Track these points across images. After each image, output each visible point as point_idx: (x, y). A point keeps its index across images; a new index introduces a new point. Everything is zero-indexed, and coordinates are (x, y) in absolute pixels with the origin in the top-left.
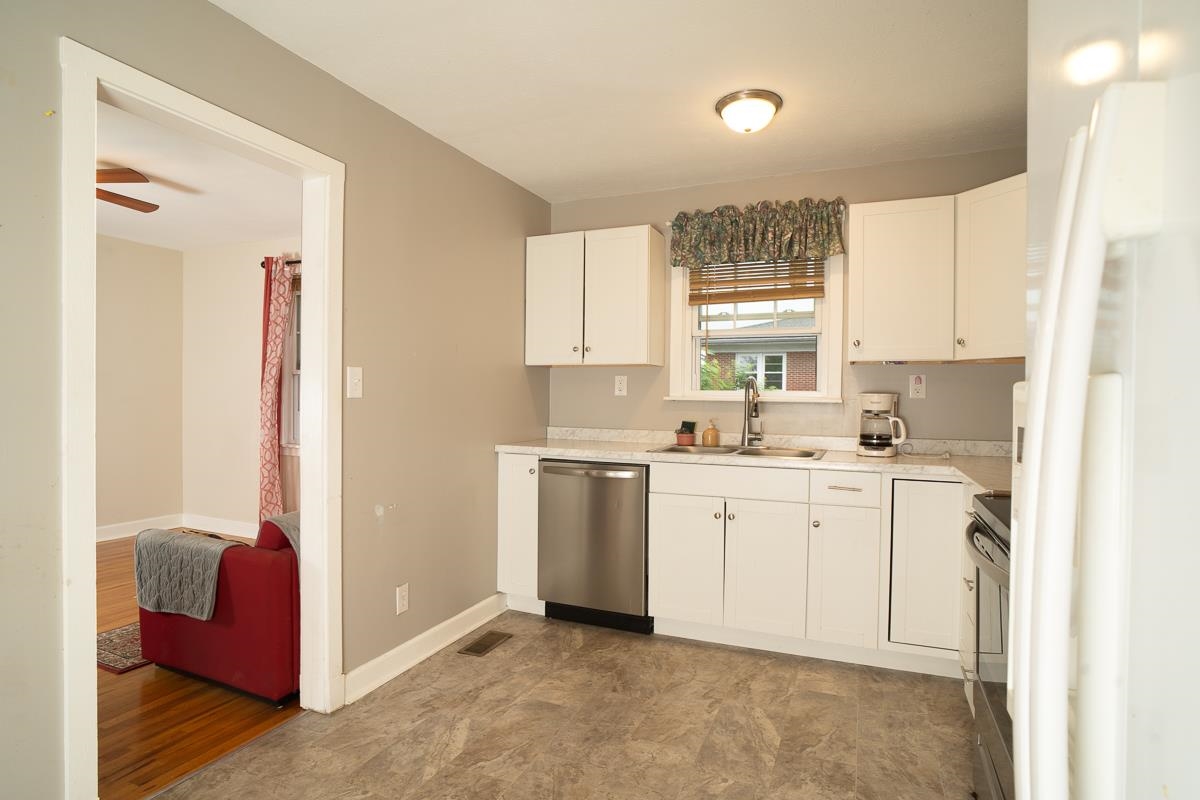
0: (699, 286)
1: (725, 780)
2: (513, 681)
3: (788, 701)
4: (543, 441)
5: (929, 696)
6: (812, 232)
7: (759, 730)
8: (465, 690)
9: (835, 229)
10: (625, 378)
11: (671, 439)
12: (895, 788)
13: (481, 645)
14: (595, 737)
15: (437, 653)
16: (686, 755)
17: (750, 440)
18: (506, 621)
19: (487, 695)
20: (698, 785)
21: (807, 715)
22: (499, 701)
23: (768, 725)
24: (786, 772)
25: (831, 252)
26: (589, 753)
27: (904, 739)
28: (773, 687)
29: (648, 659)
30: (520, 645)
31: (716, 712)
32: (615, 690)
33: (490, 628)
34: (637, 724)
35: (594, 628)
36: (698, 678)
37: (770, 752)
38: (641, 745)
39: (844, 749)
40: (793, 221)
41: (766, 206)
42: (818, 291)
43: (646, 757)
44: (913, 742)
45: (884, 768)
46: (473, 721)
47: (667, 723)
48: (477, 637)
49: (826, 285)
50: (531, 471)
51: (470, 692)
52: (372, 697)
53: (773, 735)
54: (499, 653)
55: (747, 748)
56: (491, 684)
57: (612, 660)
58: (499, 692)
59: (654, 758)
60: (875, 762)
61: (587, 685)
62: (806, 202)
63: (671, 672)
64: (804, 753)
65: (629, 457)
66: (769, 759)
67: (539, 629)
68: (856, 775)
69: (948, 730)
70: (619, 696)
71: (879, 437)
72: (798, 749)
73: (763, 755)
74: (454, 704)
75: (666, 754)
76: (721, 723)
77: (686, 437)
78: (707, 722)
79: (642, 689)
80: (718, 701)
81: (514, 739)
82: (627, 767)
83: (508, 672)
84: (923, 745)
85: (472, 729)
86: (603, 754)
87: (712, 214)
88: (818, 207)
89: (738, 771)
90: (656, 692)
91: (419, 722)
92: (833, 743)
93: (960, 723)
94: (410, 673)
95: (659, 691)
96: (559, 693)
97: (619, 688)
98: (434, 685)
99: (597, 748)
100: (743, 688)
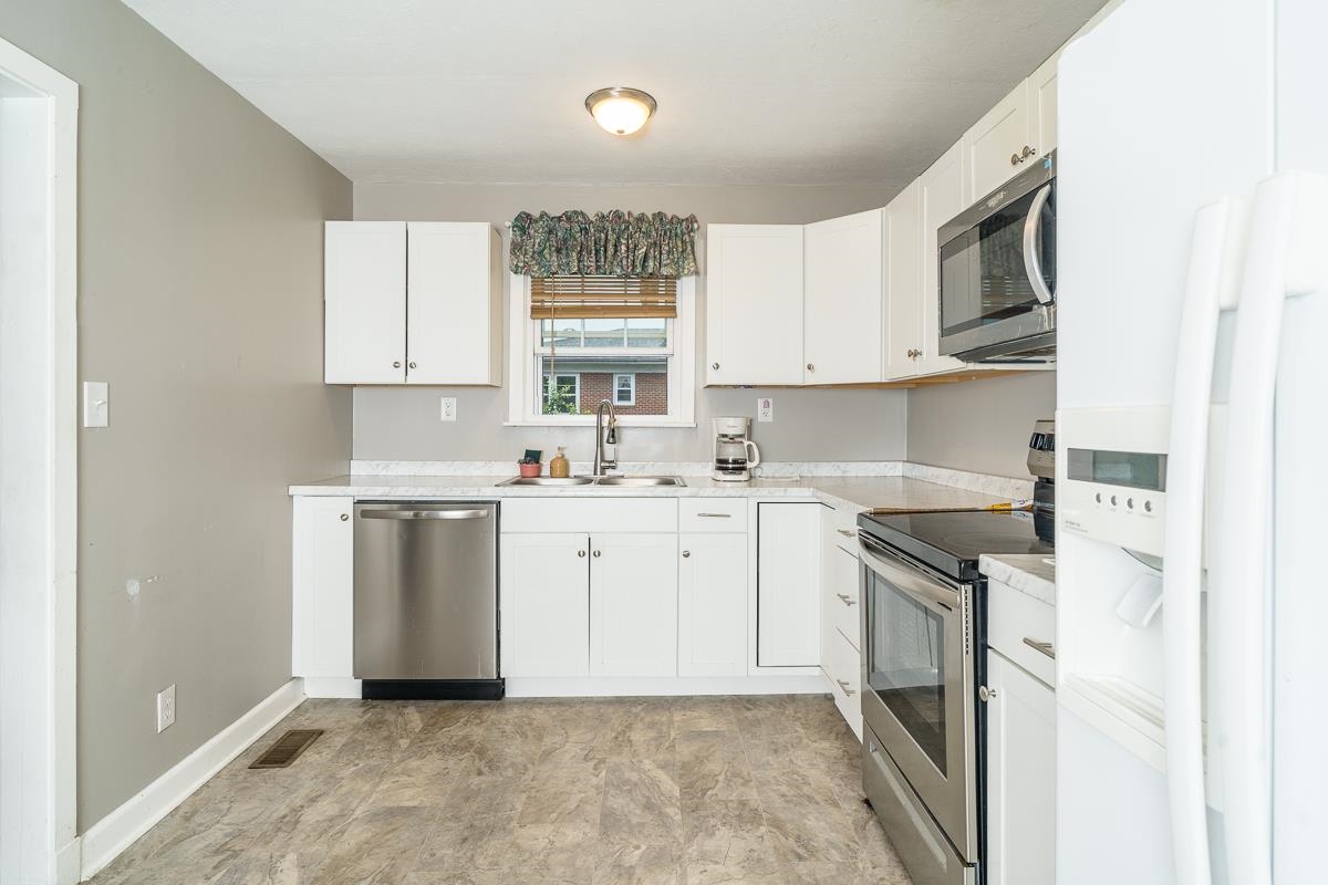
0: (540, 298)
1: (638, 847)
2: (344, 789)
3: (674, 746)
4: (345, 480)
5: (799, 715)
6: (667, 248)
7: (655, 783)
8: (275, 816)
9: (689, 248)
10: (453, 401)
11: (514, 471)
12: (800, 813)
13: (281, 752)
14: (473, 835)
15: (218, 776)
16: (587, 830)
17: (603, 469)
18: (308, 715)
19: (311, 816)
20: (610, 860)
21: (697, 757)
22: (330, 821)
23: (662, 776)
24: (695, 823)
25: (686, 271)
26: (473, 856)
27: (791, 761)
28: (653, 734)
29: (508, 728)
30: (339, 741)
31: (603, 774)
32: (480, 773)
33: (287, 728)
34: (519, 807)
35: (431, 703)
36: (571, 740)
37: (673, 805)
38: (531, 830)
39: (742, 785)
40: (647, 235)
41: (618, 215)
42: (670, 311)
43: (543, 843)
44: (800, 763)
45: (783, 796)
46: (301, 855)
47: (554, 798)
48: (272, 743)
49: (678, 305)
50: (344, 518)
51: (284, 817)
52: (126, 861)
53: (670, 785)
54: (310, 758)
55: (648, 806)
56: (313, 800)
57: (465, 737)
58: (327, 807)
59: (551, 843)
60: (775, 791)
61: (443, 774)
62: (660, 216)
63: (540, 738)
64: (706, 798)
65: (476, 493)
66: (673, 812)
67: (356, 717)
68: (761, 809)
69: (826, 744)
70: (486, 780)
71: (735, 462)
72: (699, 795)
73: (667, 810)
74: (265, 839)
75: (564, 834)
76: (613, 785)
77: (531, 468)
78: (597, 787)
79: (513, 765)
80: (602, 761)
81: (368, 864)
82: (525, 861)
83: (332, 780)
84: (809, 765)
85: (302, 866)
86: (491, 852)
87: (559, 218)
88: (671, 222)
89: (647, 833)
90: (529, 766)
91: (218, 876)
92: (730, 781)
93: (833, 735)
94: (181, 812)
95: (533, 764)
96: (409, 793)
97: (485, 770)
98: (226, 820)
99: (480, 847)
100: (623, 741)
